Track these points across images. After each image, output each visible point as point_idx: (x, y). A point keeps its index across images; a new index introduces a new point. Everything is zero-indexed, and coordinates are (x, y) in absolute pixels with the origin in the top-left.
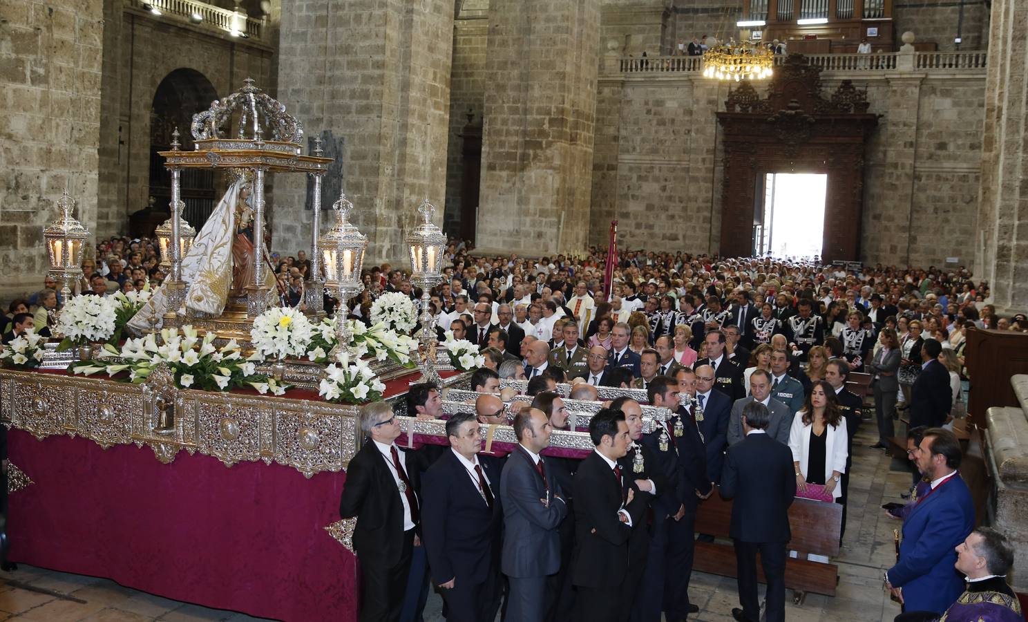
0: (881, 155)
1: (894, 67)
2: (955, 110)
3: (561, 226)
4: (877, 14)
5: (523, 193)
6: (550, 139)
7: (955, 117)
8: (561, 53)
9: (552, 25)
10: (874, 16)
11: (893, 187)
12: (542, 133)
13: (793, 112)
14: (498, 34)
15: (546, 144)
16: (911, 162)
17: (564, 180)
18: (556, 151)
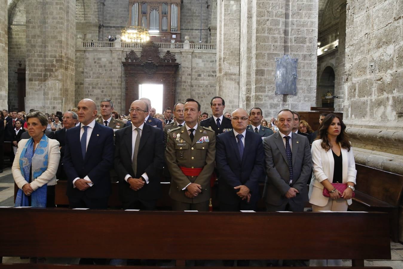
0: (180, 79)
1: (183, 48)
2: (203, 63)
3: (63, 104)
4: (175, 30)
5: (46, 90)
6: (56, 68)
7: (203, 66)
8: (60, 32)
9: (55, 21)
10: (175, 31)
11: (184, 89)
12: (53, 66)
13: (150, 62)
14: (31, 23)
15: (55, 70)
16: (190, 81)
17: (63, 85)
18: (59, 73)
